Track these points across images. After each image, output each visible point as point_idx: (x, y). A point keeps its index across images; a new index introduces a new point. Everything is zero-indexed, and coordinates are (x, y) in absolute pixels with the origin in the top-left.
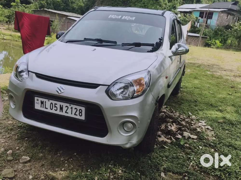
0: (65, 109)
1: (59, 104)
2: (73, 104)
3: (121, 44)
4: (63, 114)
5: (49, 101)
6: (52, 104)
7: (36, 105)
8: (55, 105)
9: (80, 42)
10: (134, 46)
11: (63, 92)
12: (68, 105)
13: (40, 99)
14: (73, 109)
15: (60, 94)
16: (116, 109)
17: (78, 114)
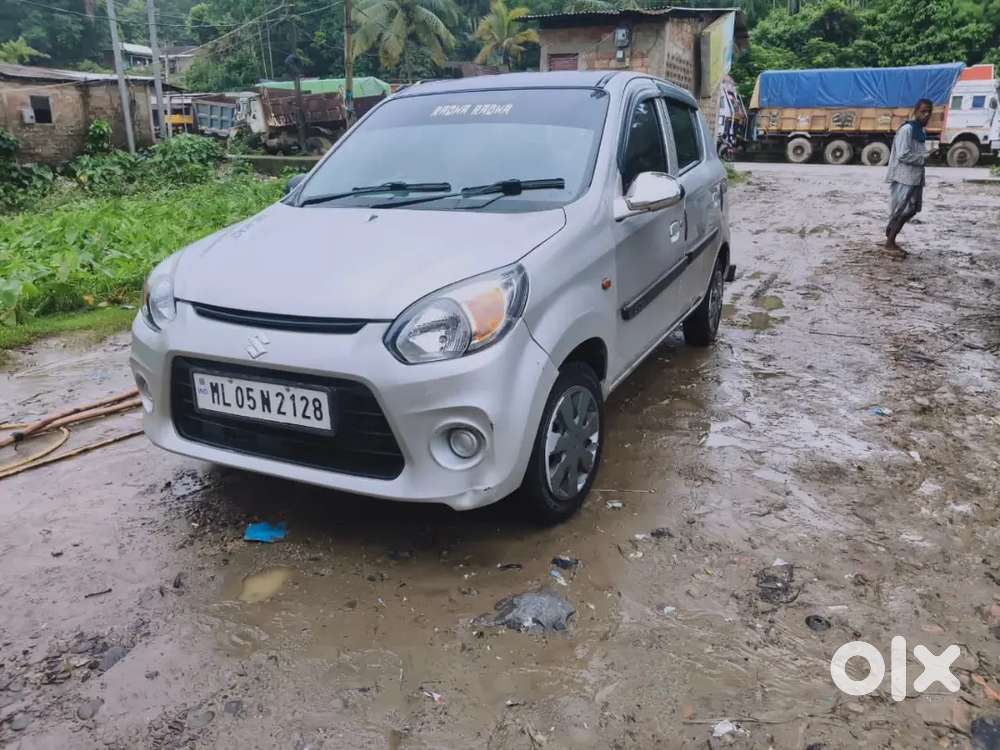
0: (275, 402)
1: (258, 387)
2: (297, 386)
3: (460, 192)
4: (272, 416)
5: (231, 382)
6: (239, 392)
7: (200, 396)
8: (248, 394)
9: (337, 200)
10: (501, 194)
11: (264, 350)
12: (281, 389)
13: (209, 379)
14: (297, 399)
15: (257, 359)
16: (418, 390)
17: (313, 417)
